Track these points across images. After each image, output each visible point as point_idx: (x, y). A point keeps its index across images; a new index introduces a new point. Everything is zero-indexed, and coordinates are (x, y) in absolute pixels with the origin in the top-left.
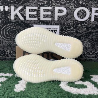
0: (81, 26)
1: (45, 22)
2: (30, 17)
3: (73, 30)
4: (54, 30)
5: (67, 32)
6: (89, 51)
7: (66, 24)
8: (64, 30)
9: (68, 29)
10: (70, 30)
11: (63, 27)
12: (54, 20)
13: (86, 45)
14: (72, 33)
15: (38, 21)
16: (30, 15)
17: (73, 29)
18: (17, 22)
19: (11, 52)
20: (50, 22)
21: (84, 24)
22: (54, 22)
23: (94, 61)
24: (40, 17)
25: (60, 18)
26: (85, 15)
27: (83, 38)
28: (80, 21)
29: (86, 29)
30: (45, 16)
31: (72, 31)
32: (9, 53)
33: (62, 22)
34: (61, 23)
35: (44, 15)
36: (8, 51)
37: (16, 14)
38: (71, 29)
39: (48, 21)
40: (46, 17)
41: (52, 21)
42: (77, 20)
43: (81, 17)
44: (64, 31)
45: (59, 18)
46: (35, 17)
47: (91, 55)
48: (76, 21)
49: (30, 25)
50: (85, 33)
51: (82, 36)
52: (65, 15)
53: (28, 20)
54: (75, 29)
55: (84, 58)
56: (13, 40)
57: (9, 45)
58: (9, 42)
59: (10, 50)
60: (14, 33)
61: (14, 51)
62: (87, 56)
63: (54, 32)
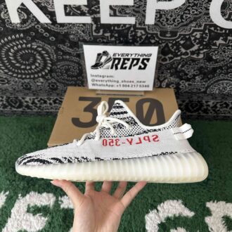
0: (223, 42)
1: (116, 28)
2: (67, 14)
3: (197, 52)
4: (141, 58)
5: (179, 58)
6: (227, 101)
7: (180, 35)
8: (172, 53)
9: (183, 50)
11: (170, 45)
12: (142, 23)
13: (224, 88)
14: (193, 60)
15: (94, 26)
16: (66, 7)
17: (199, 50)
18: (31, 29)
19: (36, 101)
20: (132, 29)
22: (144, 29)
24: (99, 12)
25: (164, 18)
27: (222, 73)
28: (226, 30)
30: (115, 11)
31: (195, 56)
32: (32, 104)
33: (169, 28)
34: (166, 32)
35: (111, 7)
36: (27, 99)
37: (22, 4)
38: (191, 50)
39: (125, 25)
40: (120, 12)
41: (138, 26)
42: (216, 26)
43: (231, 14)
44: (170, 56)
45: (161, 17)
46: (83, 14)
48: (213, 29)
49: (72, 36)
51: (221, 68)
52: (180, 8)
53: (62, 25)
54: (205, 50)
55: (212, 114)
56: (32, 76)
57: (27, 88)
58: (23, 81)
59: (32, 98)
60: (31, 60)
61: (41, 99)
62: (221, 110)
63: (143, 62)
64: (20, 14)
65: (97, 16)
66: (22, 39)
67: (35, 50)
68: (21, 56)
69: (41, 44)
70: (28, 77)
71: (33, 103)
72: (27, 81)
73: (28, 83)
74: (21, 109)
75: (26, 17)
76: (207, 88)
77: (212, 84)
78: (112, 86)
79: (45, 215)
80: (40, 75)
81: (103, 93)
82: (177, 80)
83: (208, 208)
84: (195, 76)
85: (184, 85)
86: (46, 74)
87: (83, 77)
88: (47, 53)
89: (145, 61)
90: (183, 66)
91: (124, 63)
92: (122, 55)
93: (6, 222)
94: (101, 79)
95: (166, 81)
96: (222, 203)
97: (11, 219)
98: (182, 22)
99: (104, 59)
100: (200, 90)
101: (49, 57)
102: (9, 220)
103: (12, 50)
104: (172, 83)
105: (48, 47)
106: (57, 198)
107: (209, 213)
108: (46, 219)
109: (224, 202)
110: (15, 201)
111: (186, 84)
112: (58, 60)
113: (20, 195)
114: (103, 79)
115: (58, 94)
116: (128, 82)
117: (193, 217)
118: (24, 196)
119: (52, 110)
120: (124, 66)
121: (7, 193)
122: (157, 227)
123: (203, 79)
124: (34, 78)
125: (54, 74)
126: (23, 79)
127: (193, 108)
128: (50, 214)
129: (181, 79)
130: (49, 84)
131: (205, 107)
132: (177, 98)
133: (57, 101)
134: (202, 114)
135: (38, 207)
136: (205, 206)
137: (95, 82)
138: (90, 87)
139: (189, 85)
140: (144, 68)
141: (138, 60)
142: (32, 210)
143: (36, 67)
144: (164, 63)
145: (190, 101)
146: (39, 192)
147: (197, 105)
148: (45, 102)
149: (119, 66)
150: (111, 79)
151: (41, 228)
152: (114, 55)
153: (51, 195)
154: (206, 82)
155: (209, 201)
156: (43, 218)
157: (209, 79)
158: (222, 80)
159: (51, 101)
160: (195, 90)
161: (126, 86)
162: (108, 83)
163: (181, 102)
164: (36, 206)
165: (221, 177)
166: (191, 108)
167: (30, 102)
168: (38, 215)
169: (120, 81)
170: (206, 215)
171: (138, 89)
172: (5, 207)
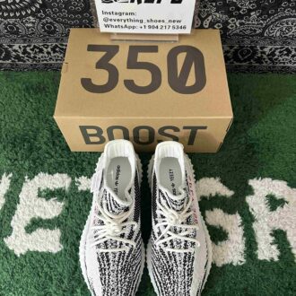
6: (290, 47)
13: (288, 29)
19: (28, 49)
27: (289, 6)
32: (23, 53)
36: (16, 47)
47: (294, 56)
55: (267, 63)
56: (18, 14)
57: (13, 31)
58: (6, 22)
59: (22, 45)
61: (35, 47)
62: (280, 58)
70: (12, 15)
71: (25, 52)
72: (12, 21)
73: (14, 25)
74: (9, 61)
77: (272, 23)
78: (134, 27)
79: (60, 200)
80: (29, 12)
81: (122, 38)
82: (225, 17)
83: (250, 186)
84: (250, 11)
85: (234, 24)
86: (38, 11)
87: (91, 14)
93: (15, 209)
94: (117, 17)
95: (210, 18)
96: (267, 180)
97: (21, 205)
100: (255, 31)
102: (18, 206)
104: (218, 22)
106: (73, 179)
107: (251, 191)
108: (63, 204)
109: (270, 179)
110: (22, 185)
111: (237, 24)
113: (26, 177)
114: (120, 18)
115: (57, 40)
116: (156, 21)
117: (232, 196)
118: (31, 178)
119: (52, 62)
121: (11, 175)
123: (260, 16)
124: (21, 17)
125: (48, 11)
126: (6, 18)
127: (243, 56)
128: (67, 197)
129: (231, 16)
130: (44, 24)
131: (259, 55)
132: (223, 42)
133: (57, 49)
134: (254, 64)
135: (51, 191)
136: (247, 185)
137: (109, 23)
138: (103, 29)
139: (241, 24)
140: (179, 2)
142: (43, 194)
145: (240, 47)
146: (50, 173)
147: (249, 52)
148: (41, 51)
150: (132, 17)
151: (57, 214)
153: (65, 176)
154: (264, 20)
155: (252, 178)
156: (58, 203)
157: (269, 16)
158: (286, 17)
159: (49, 50)
160: (248, 32)
161: (153, 27)
162: (128, 24)
163: (228, 49)
164: (48, 189)
165: (269, 150)
166: (240, 57)
167: (20, 51)
168: (52, 199)
169: (145, 21)
170: (248, 195)
171: (171, 31)
172: (11, 192)
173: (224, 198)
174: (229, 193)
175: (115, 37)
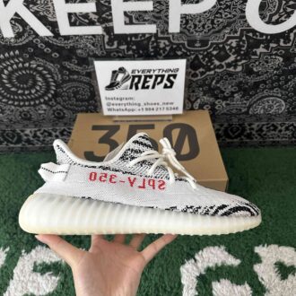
0: (265, 51)
1: (133, 39)
2: (72, 24)
3: (234, 64)
4: (166, 75)
5: (212, 72)
6: (275, 123)
7: (212, 44)
9: (217, 63)
10: (223, 63)
11: (201, 57)
12: (165, 31)
13: (270, 107)
14: (230, 74)
15: (107, 38)
16: (70, 15)
17: (236, 61)
19: (38, 134)
20: (153, 39)
21: (278, 42)
22: (168, 39)
23: (285, 146)
24: (111, 21)
25: (191, 24)
26: (289, 10)
27: (266, 88)
28: (267, 35)
29: (281, 59)
30: (130, 18)
31: (231, 69)
33: (198, 36)
34: (195, 41)
35: (125, 13)
37: (16, 14)
38: (227, 61)
39: (144, 35)
40: (137, 19)
41: (160, 35)
43: (271, 16)
45: (187, 23)
46: (92, 23)
47: (280, 131)
49: (79, 51)
50: (276, 74)
51: (264, 82)
52: (210, 11)
53: (67, 38)
54: (243, 61)
55: (257, 139)
56: (32, 103)
57: (26, 118)
58: (21, 109)
59: (33, 130)
60: (30, 82)
61: (45, 131)
62: (268, 134)
63: (168, 80)
64: (13, 26)
65: (109, 24)
66: (17, 57)
67: (35, 70)
68: (18, 78)
69: (42, 61)
70: (27, 103)
71: (35, 136)
72: (26, 109)
73: (28, 112)
74: (20, 145)
75: (21, 30)
76: (249, 108)
77: (255, 102)
78: (133, 110)
79: (56, 274)
80: (42, 100)
81: (123, 119)
82: (212, 99)
83: (257, 254)
84: (233, 93)
85: (221, 105)
86: (50, 100)
87: (96, 101)
88: (50, 73)
89: (172, 78)
90: (217, 82)
91: (145, 81)
92: (143, 71)
93: (7, 285)
94: (119, 102)
95: (199, 101)
96: (274, 247)
97: (14, 281)
98: (213, 28)
99: (120, 77)
100: (241, 110)
101: (53, 78)
102: (11, 282)
103: (6, 72)
104: (206, 104)
105: (50, 66)
107: (258, 259)
108: (58, 278)
109: (276, 246)
110: (18, 259)
111: (224, 104)
112: (64, 81)
113: (23, 251)
114: (121, 102)
115: (65, 124)
116: (152, 104)
117: (239, 265)
118: (28, 251)
120: (146, 85)
121: (8, 249)
122: (195, 280)
123: (243, 96)
124: (35, 105)
125: (59, 99)
126: (21, 107)
127: (234, 133)
128: (63, 271)
129: (217, 98)
130: (54, 111)
131: (248, 131)
132: (213, 121)
133: (65, 133)
134: (245, 140)
135: (46, 265)
136: (253, 252)
137: (111, 107)
138: (106, 112)
139: (227, 104)
140: (171, 87)
141: (163, 76)
142: (39, 268)
143: (37, 91)
144: (195, 79)
145: (230, 125)
147: (238, 129)
148: (50, 135)
149: (140, 85)
150: (131, 101)
151: (52, 290)
152: (133, 71)
154: (247, 100)
155: (258, 246)
156: (53, 278)
157: (251, 96)
158: (266, 97)
159: (58, 133)
160: (234, 111)
161: (150, 109)
162: (128, 107)
163: (218, 127)
164: (44, 263)
165: (271, 216)
166: (231, 134)
167: (31, 135)
168: (47, 274)
169: (142, 104)
170: (255, 263)
171: (165, 112)
172: (6, 267)
173: (231, 267)
174: (235, 262)
175: (117, 119)
